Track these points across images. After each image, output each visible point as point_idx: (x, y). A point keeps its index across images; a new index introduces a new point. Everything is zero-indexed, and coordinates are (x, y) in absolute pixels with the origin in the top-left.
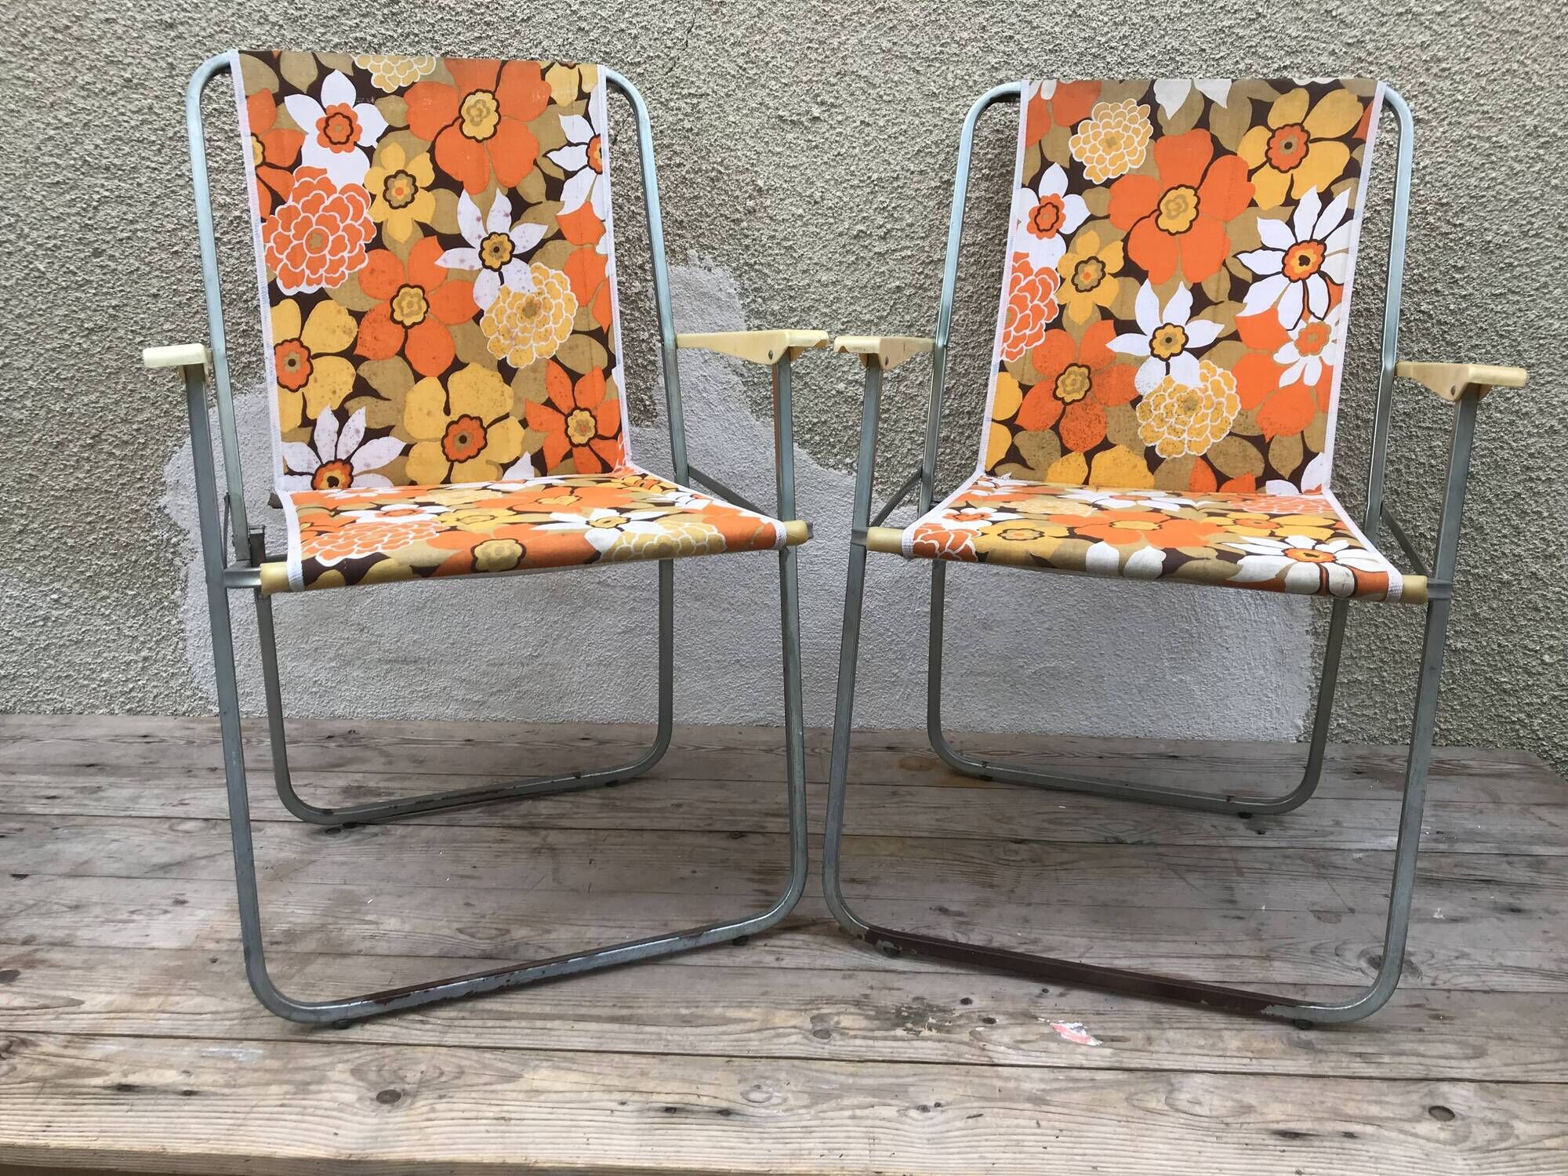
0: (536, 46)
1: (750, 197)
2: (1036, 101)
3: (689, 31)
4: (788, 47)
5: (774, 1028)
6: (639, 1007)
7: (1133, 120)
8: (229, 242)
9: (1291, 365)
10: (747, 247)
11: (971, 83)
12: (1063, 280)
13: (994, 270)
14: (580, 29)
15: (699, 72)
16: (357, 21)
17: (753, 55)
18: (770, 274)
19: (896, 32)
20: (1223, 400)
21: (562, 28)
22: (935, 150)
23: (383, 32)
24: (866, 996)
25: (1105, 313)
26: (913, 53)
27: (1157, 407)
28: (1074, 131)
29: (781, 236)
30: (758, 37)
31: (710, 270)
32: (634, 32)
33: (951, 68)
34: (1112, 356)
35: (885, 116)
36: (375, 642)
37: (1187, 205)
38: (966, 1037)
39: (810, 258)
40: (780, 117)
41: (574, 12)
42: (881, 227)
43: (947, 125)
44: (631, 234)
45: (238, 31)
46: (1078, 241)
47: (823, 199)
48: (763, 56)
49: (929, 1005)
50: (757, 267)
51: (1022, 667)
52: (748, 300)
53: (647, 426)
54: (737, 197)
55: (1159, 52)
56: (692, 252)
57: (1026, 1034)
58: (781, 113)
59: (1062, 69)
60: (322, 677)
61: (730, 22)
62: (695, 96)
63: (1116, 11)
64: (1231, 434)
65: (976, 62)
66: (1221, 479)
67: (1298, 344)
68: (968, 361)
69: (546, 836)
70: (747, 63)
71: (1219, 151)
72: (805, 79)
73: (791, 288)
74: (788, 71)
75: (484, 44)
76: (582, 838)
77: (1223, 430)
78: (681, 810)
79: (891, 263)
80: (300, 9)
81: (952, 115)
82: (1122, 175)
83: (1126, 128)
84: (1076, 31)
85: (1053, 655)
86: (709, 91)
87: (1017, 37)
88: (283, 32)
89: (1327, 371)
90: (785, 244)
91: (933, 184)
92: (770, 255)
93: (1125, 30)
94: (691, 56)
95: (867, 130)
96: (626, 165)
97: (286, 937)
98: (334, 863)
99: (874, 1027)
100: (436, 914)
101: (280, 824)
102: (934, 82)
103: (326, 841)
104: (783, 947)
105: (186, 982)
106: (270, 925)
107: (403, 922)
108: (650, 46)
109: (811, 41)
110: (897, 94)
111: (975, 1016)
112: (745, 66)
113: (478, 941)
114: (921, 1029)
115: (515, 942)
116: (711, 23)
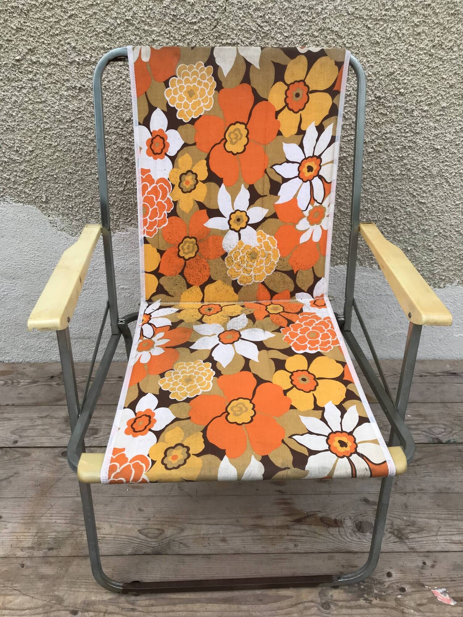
0: (129, 11)
4: (289, 11)
5: (302, 603)
11: (400, 35)
13: (399, 147)
15: (232, 28)
17: (267, 17)
22: (374, 78)
26: (367, 15)
30: (270, 5)
33: (390, 25)
38: (393, 603)
43: (383, 62)
48: (273, 18)
49: (373, 579)
57: (421, 599)
59: (457, 26)
60: (43, 345)
65: (406, 20)
70: (263, 22)
72: (299, 33)
74: (288, 28)
75: (95, 9)
81: (386, 55)
86: (239, 41)
87: (433, 5)
91: (370, 99)
94: (228, 17)
97: (55, 543)
98: (70, 480)
99: (349, 599)
100: (126, 518)
101: (39, 450)
102: (378, 34)
103: (62, 462)
104: (296, 536)
105: (12, 584)
106: (46, 534)
107: (111, 527)
108: (202, 10)
109: (304, 7)
110: (354, 42)
111: (395, 586)
112: (262, 24)
113: (149, 540)
114: (372, 599)
115: (168, 539)
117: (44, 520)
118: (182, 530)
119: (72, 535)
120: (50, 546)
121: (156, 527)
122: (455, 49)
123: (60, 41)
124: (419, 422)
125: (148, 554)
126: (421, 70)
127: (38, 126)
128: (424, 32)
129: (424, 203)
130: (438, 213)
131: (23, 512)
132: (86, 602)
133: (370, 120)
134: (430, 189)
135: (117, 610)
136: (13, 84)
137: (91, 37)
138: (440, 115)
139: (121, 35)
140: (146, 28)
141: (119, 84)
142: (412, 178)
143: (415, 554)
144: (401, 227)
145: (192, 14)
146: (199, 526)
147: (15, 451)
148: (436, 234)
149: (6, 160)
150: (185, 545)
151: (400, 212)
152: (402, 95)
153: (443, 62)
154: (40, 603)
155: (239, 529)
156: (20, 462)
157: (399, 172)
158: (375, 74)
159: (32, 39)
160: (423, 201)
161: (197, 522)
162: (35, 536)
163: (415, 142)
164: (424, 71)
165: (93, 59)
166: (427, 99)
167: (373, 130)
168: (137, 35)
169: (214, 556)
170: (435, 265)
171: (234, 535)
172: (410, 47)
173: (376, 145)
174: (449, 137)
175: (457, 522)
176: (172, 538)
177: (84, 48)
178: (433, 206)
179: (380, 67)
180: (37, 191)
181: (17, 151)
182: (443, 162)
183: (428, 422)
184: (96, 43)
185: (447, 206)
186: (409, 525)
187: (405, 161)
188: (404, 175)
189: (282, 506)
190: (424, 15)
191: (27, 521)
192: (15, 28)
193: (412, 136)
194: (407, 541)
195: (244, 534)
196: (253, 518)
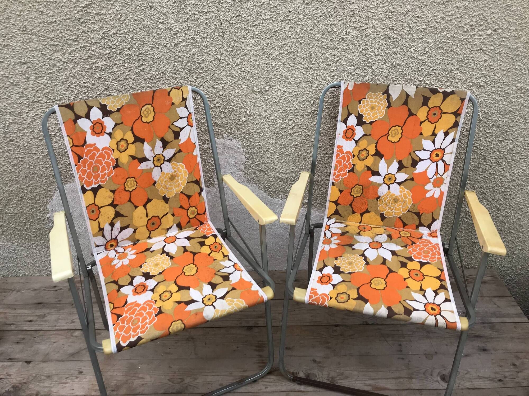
0: (163, 67)
1: (245, 117)
2: (346, 90)
3: (220, 61)
7: (381, 100)
8: (59, 136)
9: (430, 190)
10: (244, 133)
11: (323, 77)
12: (354, 156)
14: (179, 61)
15: (224, 75)
16: (95, 60)
17: (243, 69)
18: (252, 141)
19: (296, 60)
20: (407, 200)
21: (172, 61)
22: (310, 100)
23: (106, 63)
25: (369, 168)
26: (302, 67)
27: (385, 200)
28: (360, 103)
29: (256, 129)
30: (245, 63)
31: (231, 140)
32: (199, 62)
33: (316, 72)
34: (371, 183)
35: (292, 89)
37: (398, 132)
39: (266, 136)
40: (254, 90)
41: (177, 55)
42: (291, 125)
43: (314, 91)
45: (51, 65)
46: (360, 143)
47: (270, 117)
48: (247, 69)
50: (248, 139)
52: (245, 149)
53: (212, 188)
54: (240, 117)
55: (391, 65)
56: (225, 135)
58: (254, 89)
59: (355, 71)
61: (234, 57)
62: (223, 83)
63: (376, 51)
64: (409, 211)
65: (325, 69)
66: (405, 225)
67: (433, 184)
70: (241, 72)
71: (411, 114)
72: (263, 77)
73: (260, 145)
74: (256, 74)
75: (144, 67)
76: (201, 332)
77: (406, 210)
79: (294, 136)
80: (73, 56)
81: (316, 88)
82: (376, 120)
83: (378, 103)
84: (361, 58)
86: (228, 82)
87: (340, 61)
88: (68, 65)
89: (442, 193)
90: (257, 131)
91: (309, 111)
92: (252, 135)
93: (379, 57)
94: (221, 70)
95: (286, 94)
96: (199, 107)
97: (116, 387)
100: (161, 372)
102: (310, 77)
104: (267, 382)
106: (110, 382)
107: (151, 377)
108: (206, 66)
109: (265, 64)
110: (296, 81)
112: (241, 73)
113: (175, 385)
115: (186, 384)
116: (227, 58)
117: (109, 373)
118: (196, 379)
119: (126, 382)
120: (113, 389)
121: (179, 377)
123: (124, 84)
125: (174, 393)
128: (336, 75)
133: (310, 123)
137: (141, 81)
139: (159, 80)
140: (173, 76)
145: (199, 68)
146: (206, 376)
150: (197, 388)
155: (232, 378)
158: (310, 98)
159: (107, 83)
161: (205, 374)
175: (370, 373)
176: (189, 383)
179: (313, 94)
184: (144, 84)
186: (339, 375)
189: (260, 365)
190: (335, 66)
192: (97, 77)
196: (241, 371)
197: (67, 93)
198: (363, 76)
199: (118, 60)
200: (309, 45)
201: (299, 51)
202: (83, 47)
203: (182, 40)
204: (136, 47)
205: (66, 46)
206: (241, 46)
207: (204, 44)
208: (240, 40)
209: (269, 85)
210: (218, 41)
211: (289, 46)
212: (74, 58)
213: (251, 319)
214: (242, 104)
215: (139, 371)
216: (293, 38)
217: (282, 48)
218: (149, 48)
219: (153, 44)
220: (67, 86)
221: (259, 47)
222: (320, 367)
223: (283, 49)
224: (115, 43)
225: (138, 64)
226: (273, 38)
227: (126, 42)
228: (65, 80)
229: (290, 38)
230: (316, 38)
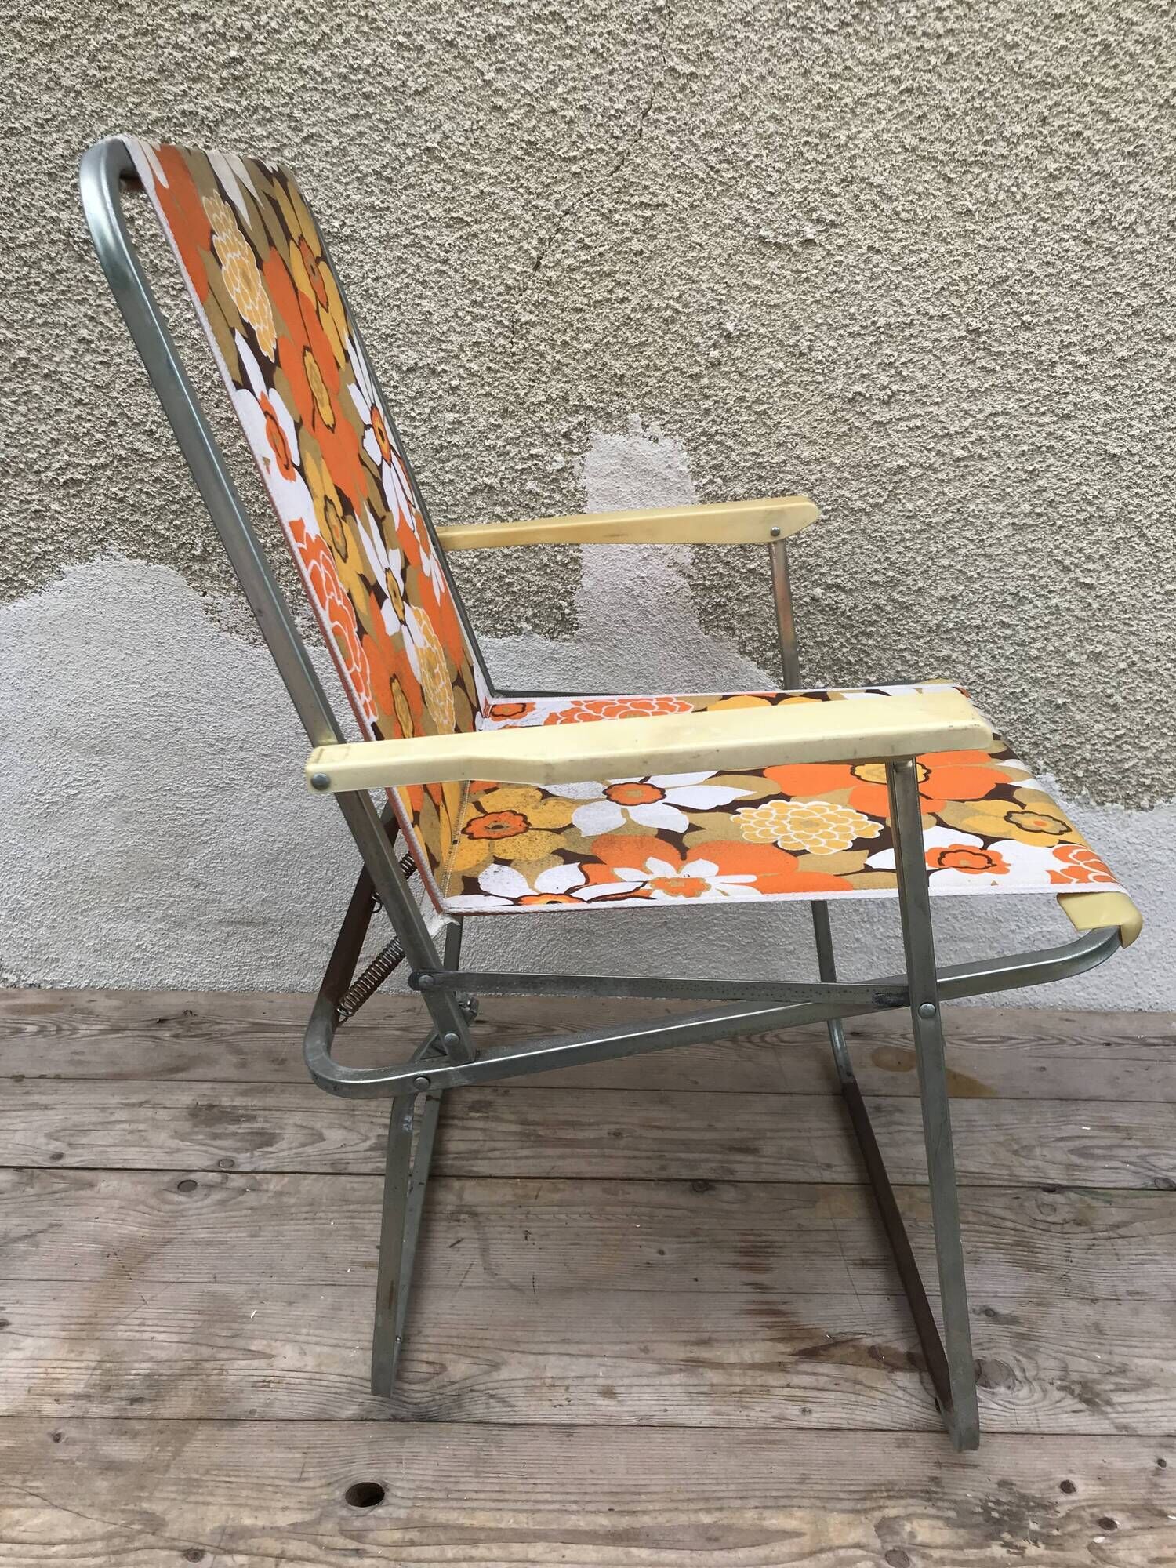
0: (434, 131)
1: (715, 346)
3: (645, 114)
4: (778, 140)
5: (831, 1549)
6: (644, 1512)
8: (13, 393)
10: (707, 411)
11: (1019, 197)
13: (1026, 448)
14: (496, 108)
15: (655, 172)
16: (185, 87)
17: (730, 151)
18: (735, 447)
19: (925, 123)
21: (470, 105)
22: (963, 288)
23: (221, 103)
24: (935, 1480)
26: (945, 154)
29: (753, 397)
30: (737, 127)
31: (656, 441)
32: (570, 113)
33: (995, 176)
35: (900, 241)
36: (214, 901)
38: (1083, 1556)
39: (789, 428)
40: (762, 239)
41: (488, 83)
42: (885, 388)
43: (982, 254)
44: (555, 393)
45: (18, 99)
47: (810, 349)
48: (743, 153)
49: (1023, 1497)
50: (718, 438)
51: (1013, 931)
52: (705, 481)
53: (565, 640)
54: (697, 345)
56: (634, 417)
57: (1159, 1546)
58: (762, 232)
59: (1141, 180)
60: (146, 940)
61: (701, 103)
62: (647, 206)
65: (1029, 166)
68: (982, 562)
69: (462, 1189)
70: (720, 162)
72: (798, 186)
73: (761, 466)
74: (776, 175)
75: (362, 125)
76: (505, 1193)
78: (622, 1143)
79: (894, 435)
80: (105, 69)
81: (989, 240)
84: (1166, 127)
85: (1052, 918)
86: (668, 200)
87: (1087, 133)
90: (757, 408)
91: (957, 334)
92: (737, 422)
94: (645, 150)
95: (876, 258)
96: (551, 298)
97: (149, 1387)
98: (196, 1243)
99: (961, 1542)
100: (345, 1336)
101: (117, 1175)
102: (971, 194)
103: (180, 1203)
104: (806, 1388)
105: (24, 1481)
106: (124, 1366)
107: (303, 1353)
108: (591, 134)
109: (809, 133)
110: (919, 210)
111: (1085, 1514)
112: (718, 166)
113: (406, 1387)
114: (1025, 1544)
115: (456, 1386)
116: (675, 104)
117: (122, 1332)
118: (495, 1366)
119: (195, 1368)
120: (136, 1393)
121: (424, 1357)
122: (1141, 230)
124: (1115, 1142)
125: (402, 1420)
126: (1068, 274)
127: (207, 377)
128: (1069, 191)
129: (1090, 587)
130: (1125, 612)
131: (66, 1313)
132: (229, 1530)
133: (958, 384)
134: (1102, 551)
135: (313, 1551)
136: (164, 282)
137: (347, 184)
138: (1115, 377)
139: (413, 180)
140: (468, 166)
141: (398, 285)
142: (1059, 523)
143: (1134, 1441)
144: (1039, 645)
145: (567, 142)
146: (540, 1357)
147: (55, 1176)
148: (1122, 665)
149: (123, 453)
150: (503, 1401)
151: (1036, 607)
152: (1027, 329)
153: (1115, 257)
154: (99, 1528)
155: (651, 1368)
156: (67, 1202)
157: (1027, 507)
158: (965, 280)
160: (1088, 581)
161: (536, 1348)
162: (94, 1369)
163: (1062, 438)
164: (1075, 277)
165: (347, 231)
166: (1083, 340)
167: (965, 405)
168: (448, 182)
169: (582, 1430)
170: (1126, 747)
171: (636, 1381)
172: (1040, 224)
173: (972, 443)
174: (1139, 428)
176: (468, 1383)
177: (330, 207)
178: (1113, 593)
179: (977, 264)
180: (184, 531)
181: (151, 433)
182: (1128, 487)
183: (1138, 1143)
184: (356, 197)
185: (1144, 595)
186: (1110, 1373)
187: (1040, 483)
188: (1040, 515)
189: (764, 1319)
190: (1068, 155)
191: (73, 1334)
193: (1054, 423)
194: (1109, 1409)
195: (665, 1380)
196: (686, 1343)
197: (63, 215)
198: (1167, 201)
199: (269, 91)
200: (978, 64)
201: (939, 87)
202: (145, 34)
203: (513, 23)
204: (340, 41)
205: (85, 26)
206: (730, 58)
207: (595, 42)
208: (728, 34)
209: (819, 221)
210: (647, 34)
211: (907, 66)
212: (108, 75)
213: (703, 1156)
214: (709, 293)
215: (249, 1327)
216: (925, 34)
217: (880, 71)
218: (388, 49)
219: (405, 34)
220: (68, 188)
221: (795, 64)
222: (1022, 1336)
223: (884, 79)
224: (264, 19)
225: (340, 111)
226: (850, 30)
227: (305, 19)
228: (61, 162)
229: (910, 31)
230: (1009, 38)
